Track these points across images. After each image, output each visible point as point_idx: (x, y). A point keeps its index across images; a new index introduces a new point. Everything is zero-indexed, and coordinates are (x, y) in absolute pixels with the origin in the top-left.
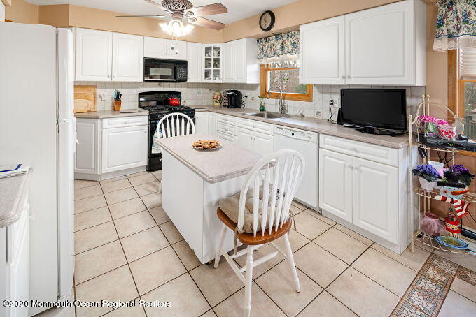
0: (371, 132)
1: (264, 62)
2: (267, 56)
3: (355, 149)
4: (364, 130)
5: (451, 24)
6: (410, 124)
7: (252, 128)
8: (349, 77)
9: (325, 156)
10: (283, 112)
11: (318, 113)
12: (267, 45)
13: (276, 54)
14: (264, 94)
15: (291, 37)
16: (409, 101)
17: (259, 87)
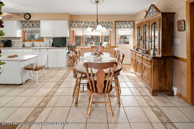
0: (60, 47)
1: (24, 29)
2: (26, 27)
3: (57, 51)
4: (58, 47)
5: (73, 26)
6: (67, 44)
7: (23, 52)
8: (55, 35)
9: (49, 54)
10: (33, 46)
11: (46, 45)
12: (26, 24)
13: (30, 27)
14: (24, 41)
15: (36, 22)
16: (67, 40)
17: (22, 38)
